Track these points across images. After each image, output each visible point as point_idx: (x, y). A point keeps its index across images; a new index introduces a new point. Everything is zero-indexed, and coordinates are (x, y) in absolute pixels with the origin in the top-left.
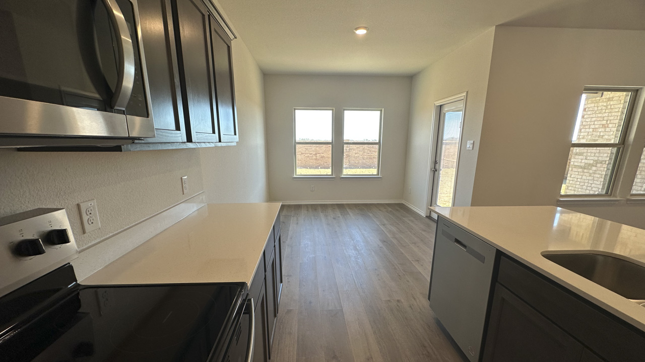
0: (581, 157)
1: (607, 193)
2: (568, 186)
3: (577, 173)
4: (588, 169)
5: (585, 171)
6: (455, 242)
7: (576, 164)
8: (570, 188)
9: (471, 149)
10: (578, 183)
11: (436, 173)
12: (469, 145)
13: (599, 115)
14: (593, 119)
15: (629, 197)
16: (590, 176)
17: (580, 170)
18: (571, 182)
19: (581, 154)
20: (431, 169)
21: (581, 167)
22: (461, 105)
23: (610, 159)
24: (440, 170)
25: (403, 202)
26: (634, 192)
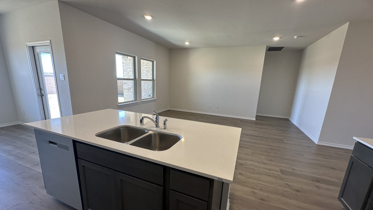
0: (126, 85)
1: (135, 100)
2: (125, 98)
3: (126, 92)
4: (130, 90)
5: (129, 91)
6: (49, 143)
7: (125, 88)
8: (126, 99)
9: (64, 80)
10: (128, 96)
11: (44, 97)
12: (61, 77)
13: (128, 66)
14: (127, 68)
15: (142, 101)
16: (131, 93)
17: (127, 91)
18: (125, 96)
19: (126, 83)
20: (38, 95)
21: (127, 89)
22: (49, 49)
23: (133, 85)
24: (46, 95)
25: (20, 123)
26: (142, 98)
